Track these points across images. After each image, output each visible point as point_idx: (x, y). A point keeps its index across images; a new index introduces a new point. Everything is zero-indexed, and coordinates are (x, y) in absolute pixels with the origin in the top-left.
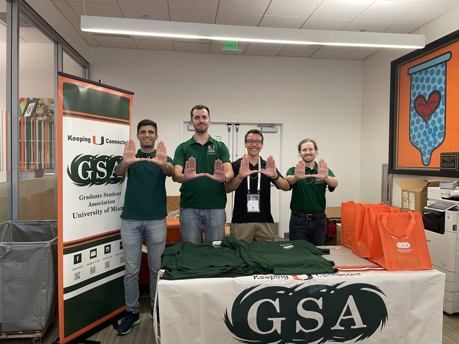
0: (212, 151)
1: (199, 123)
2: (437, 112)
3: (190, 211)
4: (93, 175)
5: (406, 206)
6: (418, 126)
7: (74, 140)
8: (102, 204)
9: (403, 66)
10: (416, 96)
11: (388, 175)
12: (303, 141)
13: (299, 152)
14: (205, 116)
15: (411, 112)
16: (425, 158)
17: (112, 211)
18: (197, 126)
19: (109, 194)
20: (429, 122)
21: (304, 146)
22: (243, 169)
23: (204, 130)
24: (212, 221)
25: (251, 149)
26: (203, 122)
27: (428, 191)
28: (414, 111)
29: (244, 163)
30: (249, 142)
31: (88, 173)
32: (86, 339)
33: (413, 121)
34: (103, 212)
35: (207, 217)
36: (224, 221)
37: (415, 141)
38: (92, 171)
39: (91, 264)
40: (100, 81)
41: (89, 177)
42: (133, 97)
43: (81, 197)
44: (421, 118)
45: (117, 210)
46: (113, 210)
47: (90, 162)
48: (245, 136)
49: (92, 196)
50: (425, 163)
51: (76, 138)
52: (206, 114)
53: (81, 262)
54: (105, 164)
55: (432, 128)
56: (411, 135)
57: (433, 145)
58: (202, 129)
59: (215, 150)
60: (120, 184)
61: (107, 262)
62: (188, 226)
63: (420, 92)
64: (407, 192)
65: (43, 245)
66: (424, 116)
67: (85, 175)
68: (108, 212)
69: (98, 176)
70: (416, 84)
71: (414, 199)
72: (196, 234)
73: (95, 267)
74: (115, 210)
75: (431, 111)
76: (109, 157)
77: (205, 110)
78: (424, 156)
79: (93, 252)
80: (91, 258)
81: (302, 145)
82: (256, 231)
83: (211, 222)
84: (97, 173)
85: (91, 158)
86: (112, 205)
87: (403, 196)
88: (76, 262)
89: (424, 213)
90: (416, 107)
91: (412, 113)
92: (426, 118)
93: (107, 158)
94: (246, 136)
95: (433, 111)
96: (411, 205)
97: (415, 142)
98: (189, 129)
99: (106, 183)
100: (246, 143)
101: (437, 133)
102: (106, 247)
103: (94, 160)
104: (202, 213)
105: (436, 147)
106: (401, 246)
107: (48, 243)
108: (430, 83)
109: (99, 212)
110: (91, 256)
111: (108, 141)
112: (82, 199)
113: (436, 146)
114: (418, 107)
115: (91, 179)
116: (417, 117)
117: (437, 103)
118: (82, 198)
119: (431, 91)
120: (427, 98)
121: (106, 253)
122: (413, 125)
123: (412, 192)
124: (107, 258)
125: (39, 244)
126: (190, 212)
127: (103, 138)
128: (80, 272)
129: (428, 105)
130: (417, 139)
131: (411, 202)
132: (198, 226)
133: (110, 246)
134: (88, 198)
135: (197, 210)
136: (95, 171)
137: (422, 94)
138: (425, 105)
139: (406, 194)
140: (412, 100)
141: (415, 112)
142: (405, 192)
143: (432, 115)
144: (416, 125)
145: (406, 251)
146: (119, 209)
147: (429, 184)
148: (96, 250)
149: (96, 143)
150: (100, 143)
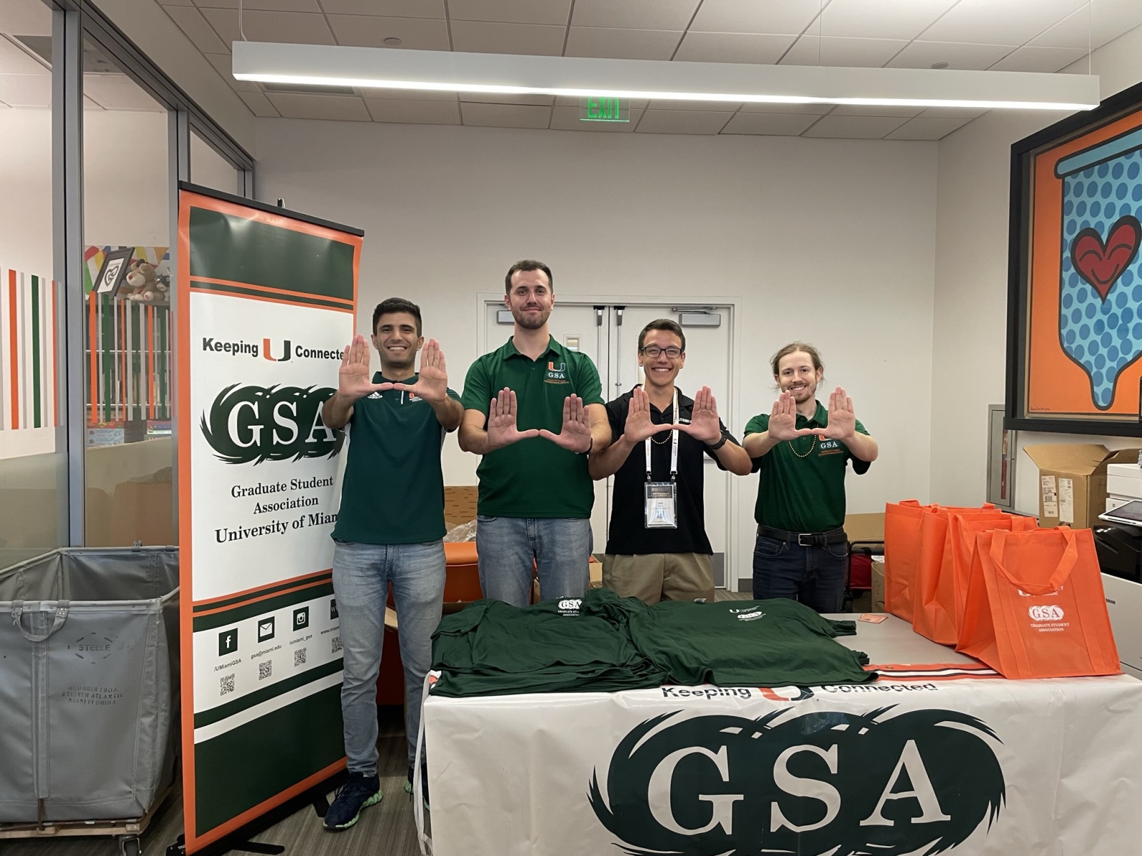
0: (557, 376)
1: (525, 305)
2: (1130, 271)
3: (503, 525)
4: (266, 435)
5: (1050, 512)
6: (1083, 307)
7: (219, 348)
8: (288, 508)
9: (1041, 155)
10: (1077, 231)
11: (1005, 433)
12: (783, 350)
13: (776, 377)
14: (540, 287)
15: (1064, 273)
16: (1099, 390)
17: (311, 524)
18: (520, 312)
19: (304, 483)
20: (1110, 297)
21: (786, 362)
22: (634, 421)
23: (538, 322)
24: (558, 550)
25: (653, 369)
26: (535, 303)
27: (1108, 473)
28: (1072, 270)
29: (637, 406)
30: (650, 351)
31: (252, 430)
32: (250, 841)
33: (1069, 297)
34: (289, 527)
35: (545, 540)
36: (588, 548)
37: (1074, 346)
38: (262, 427)
39: (259, 654)
40: (280, 202)
41: (255, 442)
42: (361, 241)
43: (237, 490)
44: (1091, 287)
45: (324, 522)
46: (313, 521)
47: (256, 403)
48: (640, 336)
49: (263, 487)
50: (1101, 404)
51: (223, 345)
52: (544, 282)
53: (236, 650)
54: (293, 407)
55: (1119, 312)
56: (1064, 332)
57: (1121, 355)
58: (533, 319)
59: (565, 373)
60: (330, 457)
61: (300, 651)
62: (498, 562)
63: (1086, 222)
64: (1053, 477)
65: (144, 608)
66: (1096, 282)
67: (245, 435)
68: (302, 526)
69: (276, 439)
70: (1076, 201)
71: (1072, 494)
72: (518, 581)
73: (270, 662)
74: (320, 521)
75: (1117, 268)
76: (303, 392)
77: (541, 273)
78: (1098, 386)
79: (265, 626)
80: (261, 639)
81: (781, 360)
82: (669, 575)
83: (554, 553)
84: (274, 430)
85: (260, 394)
86: (313, 510)
87: (1043, 486)
88: (223, 650)
89: (1099, 531)
90: (1078, 260)
91: (1066, 275)
92: (1103, 287)
93: (297, 394)
94: (642, 337)
95: (1121, 270)
96: (1063, 511)
97: (1074, 349)
98: (500, 321)
99: (297, 454)
100: (642, 355)
101: (1131, 326)
102: (296, 613)
103: (268, 398)
104: (533, 529)
105: (1129, 360)
106: (1041, 615)
107: (157, 604)
108: (1113, 198)
109: (281, 526)
110: (261, 636)
112: (239, 495)
113: (1129, 358)
114: (1080, 260)
115: (259, 445)
116: (1080, 286)
117: (1129, 248)
118: (239, 493)
119: (1116, 218)
120: (1104, 237)
121: (296, 627)
122: (1068, 307)
123: (1067, 476)
124: (298, 641)
125: (134, 605)
126: (503, 528)
127: (287, 344)
128: (233, 676)
129: (1108, 253)
130: (1079, 341)
131: (1064, 501)
132: (523, 562)
133: (306, 610)
134: (252, 492)
135: (521, 523)
136: (269, 424)
137: (1092, 226)
138: (1102, 255)
139: (1050, 481)
140: (1066, 240)
141: (1075, 271)
142: (1047, 477)
143: (1119, 280)
144: (1076, 304)
145: (1053, 627)
146: (329, 519)
147: (1111, 457)
148: (272, 620)
149: (272, 355)
150: (282, 356)
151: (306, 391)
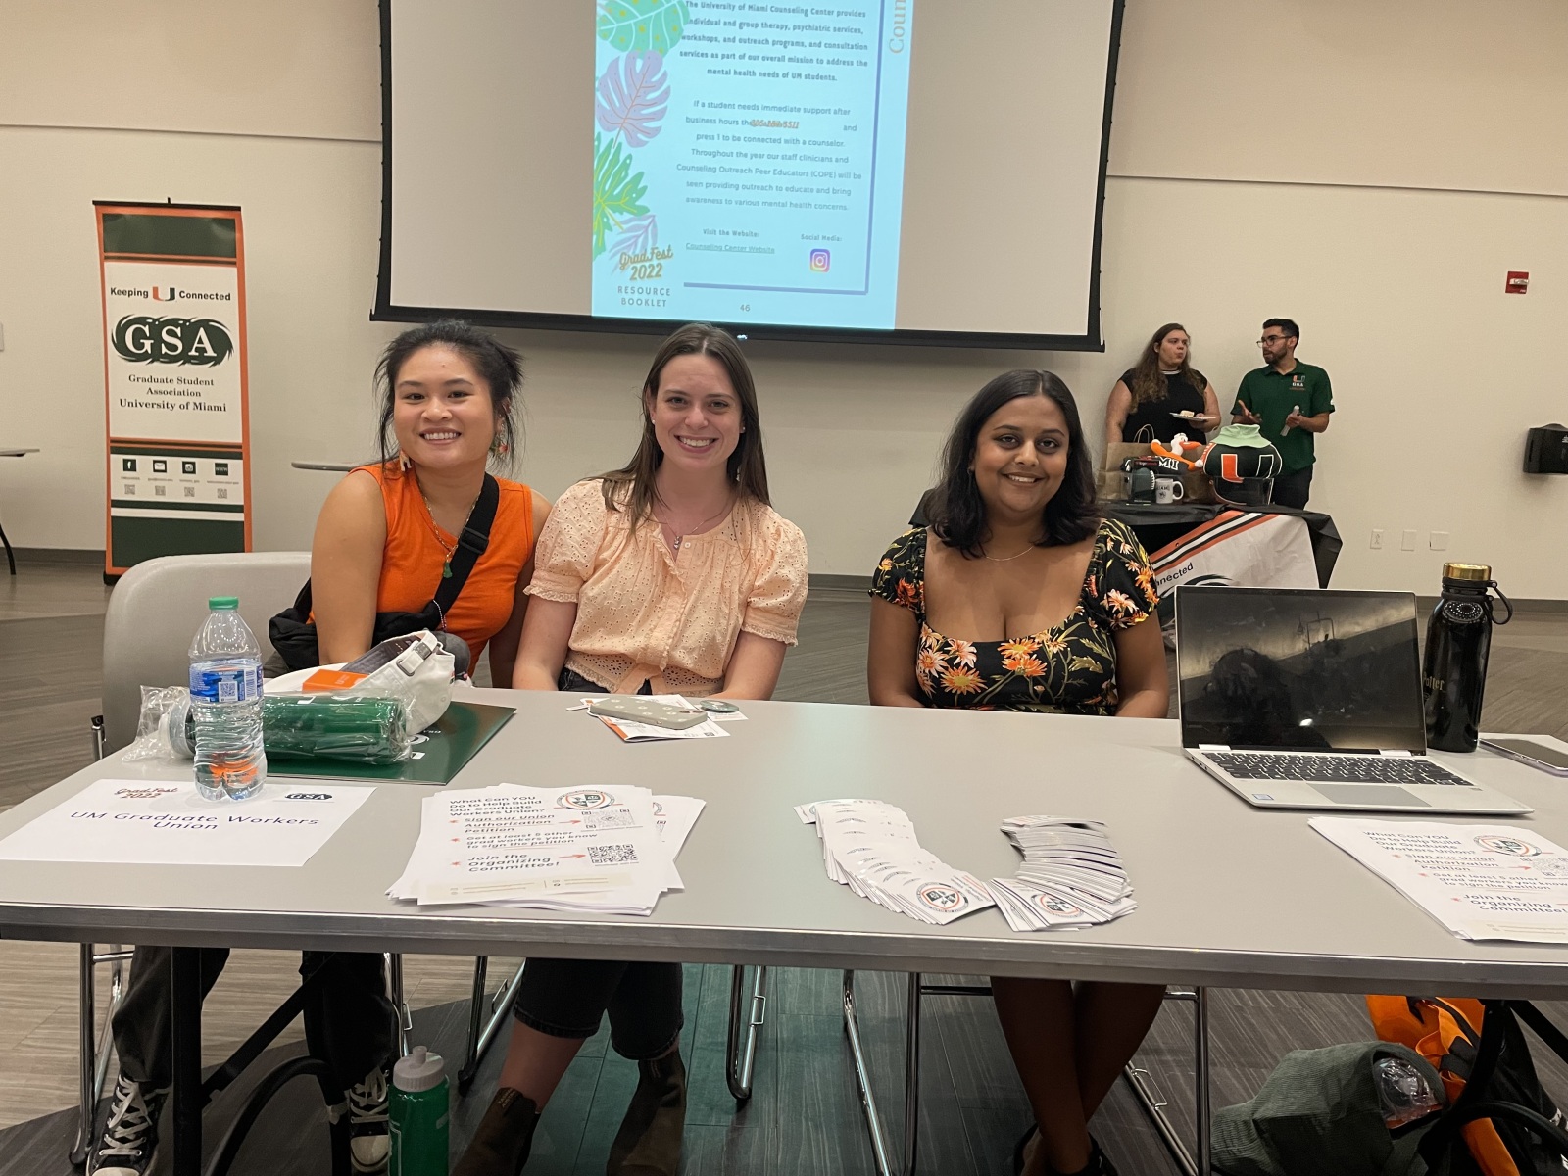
4: (156, 347)
19: (189, 380)
31: (143, 344)
34: (177, 407)
38: (153, 342)
39: (155, 480)
41: (147, 350)
43: (132, 378)
45: (206, 409)
46: (197, 407)
49: (154, 379)
53: (137, 471)
54: (178, 331)
61: (189, 488)
67: (139, 345)
69: (164, 350)
73: (165, 488)
74: (203, 408)
76: (185, 321)
79: (158, 464)
80: (156, 471)
84: (163, 344)
85: (150, 321)
88: (125, 469)
93: (181, 322)
99: (182, 361)
102: (184, 463)
103: (157, 326)
110: (156, 469)
111: (183, 295)
115: (149, 352)
124: (188, 481)
127: (172, 291)
133: (193, 464)
136: (158, 341)
148: (162, 462)
149: (160, 296)
150: (169, 297)
151: (189, 321)
